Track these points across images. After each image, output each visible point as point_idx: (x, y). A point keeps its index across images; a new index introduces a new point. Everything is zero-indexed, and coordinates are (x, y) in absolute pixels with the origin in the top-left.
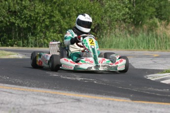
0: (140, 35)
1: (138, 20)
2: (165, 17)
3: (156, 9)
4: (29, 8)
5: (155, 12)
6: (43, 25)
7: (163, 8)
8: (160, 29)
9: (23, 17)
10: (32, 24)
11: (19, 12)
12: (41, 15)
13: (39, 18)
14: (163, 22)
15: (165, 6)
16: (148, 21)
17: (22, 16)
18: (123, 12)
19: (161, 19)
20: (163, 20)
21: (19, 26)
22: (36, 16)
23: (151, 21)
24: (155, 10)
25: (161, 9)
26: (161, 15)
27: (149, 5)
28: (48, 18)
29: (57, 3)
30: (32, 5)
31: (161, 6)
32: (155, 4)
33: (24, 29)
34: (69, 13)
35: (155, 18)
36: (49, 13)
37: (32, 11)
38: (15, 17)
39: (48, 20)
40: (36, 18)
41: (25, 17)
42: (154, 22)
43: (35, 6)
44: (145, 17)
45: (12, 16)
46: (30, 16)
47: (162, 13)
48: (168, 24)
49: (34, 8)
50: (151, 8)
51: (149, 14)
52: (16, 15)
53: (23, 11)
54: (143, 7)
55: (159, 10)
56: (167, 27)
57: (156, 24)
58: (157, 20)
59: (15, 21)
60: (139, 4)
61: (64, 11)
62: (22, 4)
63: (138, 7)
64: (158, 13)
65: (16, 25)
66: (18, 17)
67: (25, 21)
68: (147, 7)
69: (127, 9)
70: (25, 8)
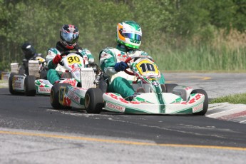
0: (188, 50)
1: (186, 29)
2: (225, 22)
4: (25, 15)
5: (209, 16)
6: (47, 39)
8: (217, 40)
9: (17, 28)
10: (30, 37)
11: (11, 21)
12: (44, 25)
13: (41, 29)
14: (222, 30)
15: (223, 8)
16: (199, 29)
17: (15, 26)
18: (162, 17)
19: (218, 26)
20: (220, 27)
21: (11, 42)
22: (37, 25)
23: (204, 29)
24: (208, 13)
25: (218, 11)
26: (219, 20)
27: (201, 7)
28: (55, 29)
29: (67, 7)
30: (30, 10)
31: (217, 7)
32: (209, 4)
34: (84, 21)
35: (209, 25)
36: (55, 22)
37: (30, 19)
38: (5, 29)
39: (55, 31)
40: (38, 30)
41: (20, 28)
42: (208, 31)
43: (35, 12)
44: (195, 23)
45: (1, 27)
46: (28, 26)
47: (220, 18)
48: (228, 33)
49: (33, 15)
50: (203, 10)
51: (200, 19)
52: (6, 25)
53: (16, 19)
54: (192, 9)
55: (215, 14)
56: (227, 37)
57: (210, 33)
58: (212, 28)
59: (5, 34)
60: (185, 6)
61: (77, 18)
62: (15, 9)
63: (185, 8)
64: (213, 17)
65: (8, 40)
66: (10, 28)
67: (20, 33)
68: (197, 9)
69: (167, 12)
70: (19, 16)
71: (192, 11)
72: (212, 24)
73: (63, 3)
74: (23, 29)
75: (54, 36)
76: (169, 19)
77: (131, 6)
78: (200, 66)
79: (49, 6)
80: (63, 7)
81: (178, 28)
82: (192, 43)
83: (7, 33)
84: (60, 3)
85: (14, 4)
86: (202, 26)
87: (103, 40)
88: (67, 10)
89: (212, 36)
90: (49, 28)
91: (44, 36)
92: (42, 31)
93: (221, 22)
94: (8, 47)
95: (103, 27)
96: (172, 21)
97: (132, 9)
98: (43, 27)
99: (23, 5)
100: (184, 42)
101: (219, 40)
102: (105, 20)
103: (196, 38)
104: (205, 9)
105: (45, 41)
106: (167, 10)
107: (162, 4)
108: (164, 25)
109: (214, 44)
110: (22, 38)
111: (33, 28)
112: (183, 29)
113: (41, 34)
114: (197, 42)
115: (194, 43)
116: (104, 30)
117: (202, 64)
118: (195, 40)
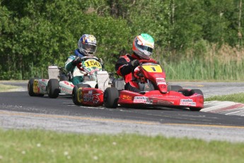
0: (181, 63)
1: (179, 43)
2: (216, 37)
3: (204, 26)
4: (30, 29)
5: (202, 31)
6: (51, 51)
7: (213, 25)
8: (209, 54)
9: (22, 40)
10: (34, 49)
11: (17, 34)
12: (47, 37)
13: (45, 42)
14: (214, 45)
15: (215, 23)
16: (192, 43)
17: (20, 39)
18: (158, 31)
19: (210, 41)
20: (212, 41)
21: (17, 54)
22: (41, 38)
23: (197, 44)
24: (201, 28)
25: (210, 27)
26: (211, 35)
27: (194, 22)
28: (57, 41)
29: (69, 21)
30: (35, 24)
31: (209, 23)
32: (202, 20)
33: (25, 57)
35: (202, 40)
36: (58, 35)
37: (34, 32)
38: (11, 41)
39: (58, 44)
40: (42, 42)
41: (25, 41)
42: (201, 45)
43: (39, 25)
44: (188, 38)
45: (7, 39)
46: (32, 39)
47: (212, 32)
48: (220, 47)
49: (38, 28)
50: (196, 25)
51: (194, 34)
52: (12, 38)
53: (21, 32)
54: (185, 24)
55: (208, 29)
56: (219, 51)
57: (203, 47)
58: (204, 42)
59: (11, 46)
60: (179, 21)
61: (79, 32)
62: (19, 22)
63: (178, 24)
64: (205, 32)
65: (14, 51)
66: (15, 40)
67: (25, 45)
68: (190, 24)
69: (163, 27)
70: (25, 29)
71: (186, 26)
72: (204, 39)
73: (66, 17)
74: (28, 41)
75: (57, 48)
76: (165, 33)
77: (129, 21)
78: (193, 78)
79: (52, 20)
80: (66, 21)
81: (173, 42)
82: (185, 57)
83: (13, 46)
84: (62, 17)
85: (19, 18)
86: (195, 40)
87: (103, 52)
88: (70, 25)
89: (204, 50)
90: (52, 40)
91: (47, 48)
92: (46, 44)
93: (213, 37)
94: (13, 58)
95: (103, 40)
96: (168, 35)
97: (129, 23)
98: (47, 40)
99: (28, 19)
100: (178, 55)
101: (211, 54)
102: (105, 34)
103: (190, 52)
104: (198, 24)
105: (48, 53)
106: (162, 25)
107: (158, 19)
108: (160, 39)
109: (207, 58)
110: (27, 50)
111: (37, 40)
112: (177, 43)
113: (44, 46)
114: (190, 56)
115: (188, 57)
116: (103, 43)
117: (195, 76)
118: (188, 53)
